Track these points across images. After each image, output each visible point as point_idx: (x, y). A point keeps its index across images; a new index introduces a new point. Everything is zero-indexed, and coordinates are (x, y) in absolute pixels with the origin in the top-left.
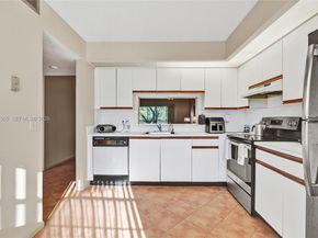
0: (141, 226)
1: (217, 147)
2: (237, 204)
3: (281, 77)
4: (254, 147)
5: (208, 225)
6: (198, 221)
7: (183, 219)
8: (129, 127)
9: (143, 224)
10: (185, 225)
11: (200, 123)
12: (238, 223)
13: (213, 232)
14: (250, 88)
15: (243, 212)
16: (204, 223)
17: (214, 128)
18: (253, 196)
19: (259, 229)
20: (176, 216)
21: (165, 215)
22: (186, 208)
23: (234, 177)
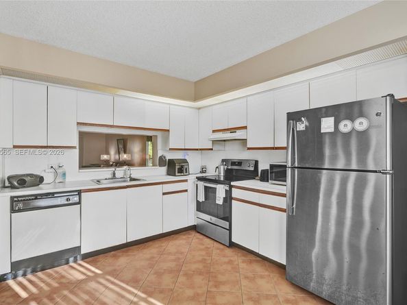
0: (143, 295)
1: (186, 191)
2: (212, 242)
3: (245, 128)
4: (231, 187)
5: (204, 267)
6: (194, 267)
7: (179, 271)
8: (64, 174)
9: (143, 292)
10: (186, 275)
11: (160, 165)
12: (224, 256)
13: (212, 270)
14: (214, 131)
15: (222, 247)
16: (200, 266)
17: (181, 171)
18: (230, 230)
19: (239, 254)
20: (170, 271)
21: (159, 274)
22: (174, 260)
23: (207, 217)
